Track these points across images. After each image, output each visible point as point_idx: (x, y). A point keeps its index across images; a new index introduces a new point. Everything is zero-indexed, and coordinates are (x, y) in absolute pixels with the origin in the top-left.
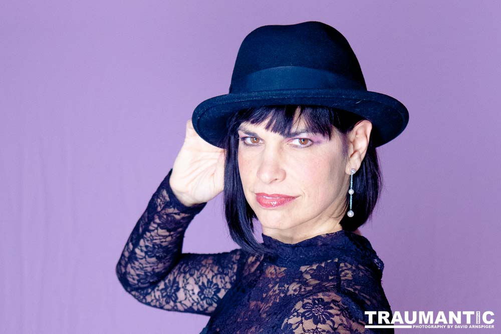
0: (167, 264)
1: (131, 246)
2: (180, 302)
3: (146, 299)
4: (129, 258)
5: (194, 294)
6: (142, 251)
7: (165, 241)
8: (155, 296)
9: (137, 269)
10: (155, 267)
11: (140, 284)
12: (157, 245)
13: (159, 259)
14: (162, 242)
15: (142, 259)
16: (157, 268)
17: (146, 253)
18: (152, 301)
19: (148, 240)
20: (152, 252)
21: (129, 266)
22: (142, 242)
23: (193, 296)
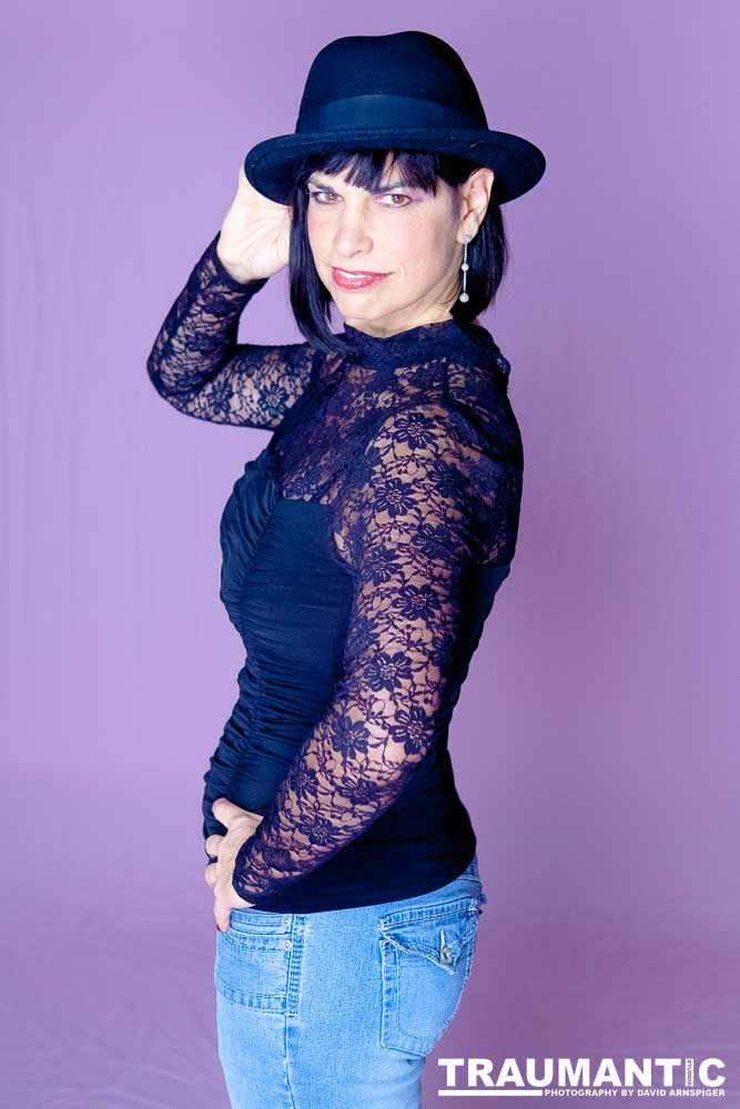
0: (216, 360)
1: (166, 336)
2: (234, 412)
3: (187, 408)
4: (163, 351)
5: (252, 401)
6: (181, 342)
7: (213, 330)
8: (199, 404)
9: (175, 367)
10: (200, 365)
11: (178, 387)
12: (202, 335)
13: (205, 353)
14: (208, 331)
15: (181, 353)
16: (202, 366)
17: (186, 345)
18: (196, 410)
19: (188, 328)
21: (164, 362)
22: (180, 331)
23: (251, 405)
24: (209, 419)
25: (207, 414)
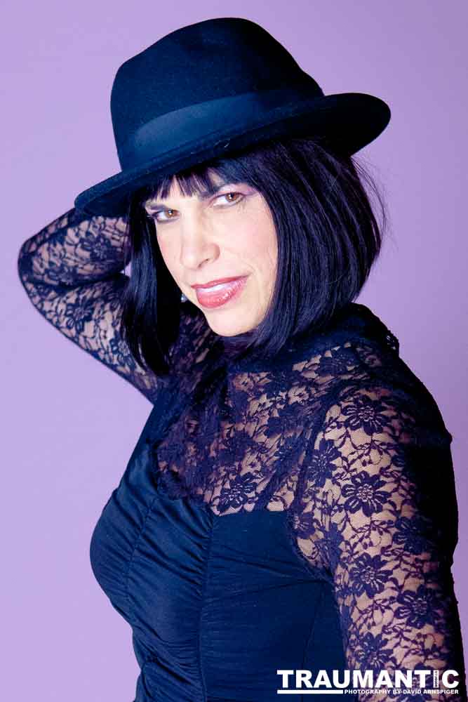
0: (99, 271)
1: (65, 222)
2: (85, 337)
3: (43, 305)
4: (53, 236)
5: (105, 337)
6: (77, 235)
7: (118, 240)
8: (56, 308)
9: (55, 255)
10: (80, 266)
11: (46, 276)
12: (105, 239)
13: (94, 258)
14: (113, 238)
15: (70, 245)
16: (82, 268)
17: (82, 241)
18: (50, 311)
19: (95, 227)
20: (92, 244)
21: (46, 245)
22: (84, 225)
23: (103, 340)
24: (58, 328)
25: (58, 321)
